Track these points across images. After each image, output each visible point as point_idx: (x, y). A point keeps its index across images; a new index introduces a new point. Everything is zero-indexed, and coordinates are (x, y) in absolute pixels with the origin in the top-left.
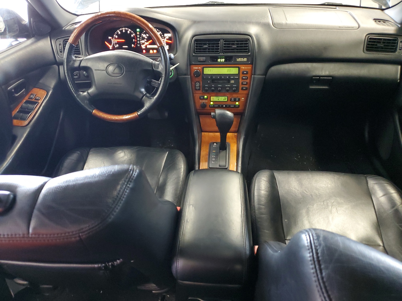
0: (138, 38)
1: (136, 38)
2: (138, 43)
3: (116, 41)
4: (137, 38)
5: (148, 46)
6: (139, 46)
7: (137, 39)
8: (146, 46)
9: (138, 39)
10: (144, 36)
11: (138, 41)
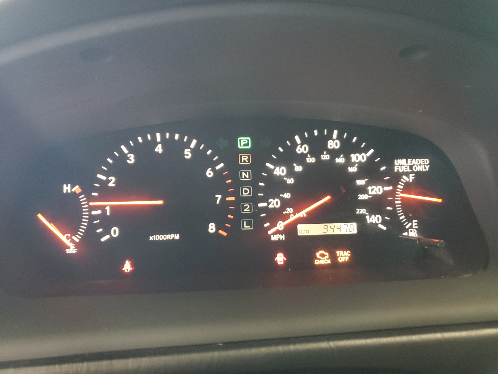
0: (246, 184)
1: (230, 186)
2: (247, 216)
3: (108, 208)
4: (238, 184)
5: (304, 230)
6: (247, 228)
7: (236, 194)
8: (291, 230)
9: (246, 192)
10: (280, 171)
11: (246, 200)
